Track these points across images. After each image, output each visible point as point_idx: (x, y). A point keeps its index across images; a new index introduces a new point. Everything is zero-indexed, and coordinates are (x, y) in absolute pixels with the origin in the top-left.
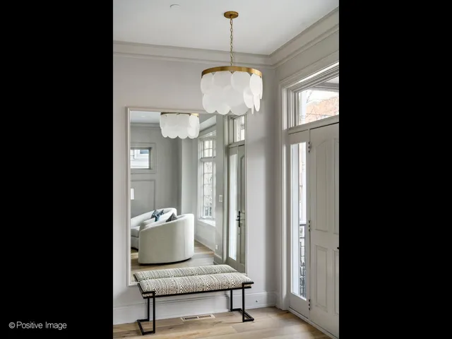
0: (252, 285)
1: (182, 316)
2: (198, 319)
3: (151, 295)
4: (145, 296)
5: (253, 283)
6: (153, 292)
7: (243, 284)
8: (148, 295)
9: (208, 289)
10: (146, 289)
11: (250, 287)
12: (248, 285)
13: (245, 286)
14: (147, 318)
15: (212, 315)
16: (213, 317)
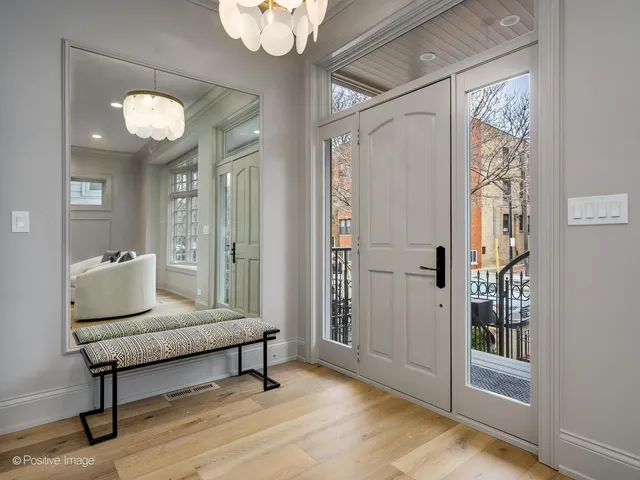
0: (277, 335)
1: (165, 391)
2: (193, 393)
3: (109, 368)
4: (96, 371)
5: (279, 331)
6: (114, 363)
7: (265, 334)
8: (102, 370)
9: (212, 347)
10: (96, 359)
11: (274, 338)
12: (271, 335)
13: (268, 336)
14: (98, 407)
15: (214, 384)
16: (216, 386)
